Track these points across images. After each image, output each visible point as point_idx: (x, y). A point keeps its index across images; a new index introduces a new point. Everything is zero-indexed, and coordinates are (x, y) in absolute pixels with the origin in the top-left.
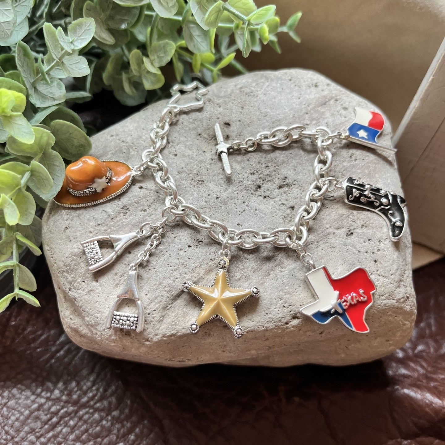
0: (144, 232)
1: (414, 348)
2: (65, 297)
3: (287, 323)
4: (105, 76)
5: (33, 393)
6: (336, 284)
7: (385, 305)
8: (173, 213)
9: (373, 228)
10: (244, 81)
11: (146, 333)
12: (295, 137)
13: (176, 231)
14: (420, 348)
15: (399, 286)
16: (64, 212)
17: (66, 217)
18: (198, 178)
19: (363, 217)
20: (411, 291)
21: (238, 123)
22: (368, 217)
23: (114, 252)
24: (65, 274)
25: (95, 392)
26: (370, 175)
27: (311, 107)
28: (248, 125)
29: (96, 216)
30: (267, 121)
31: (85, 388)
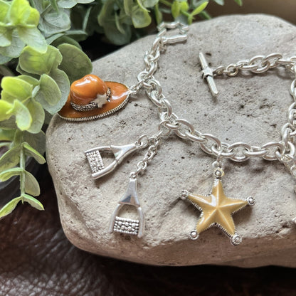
0: (142, 144)
2: (66, 202)
3: (277, 232)
4: (99, 17)
5: (31, 283)
8: (169, 127)
10: (219, 22)
11: (145, 239)
12: (272, 65)
13: (169, 144)
16: (67, 125)
17: (68, 129)
18: (187, 98)
21: (218, 54)
23: (115, 162)
24: (68, 181)
25: (83, 284)
27: (280, 42)
28: (227, 55)
29: (97, 129)
30: (243, 52)
31: (74, 280)
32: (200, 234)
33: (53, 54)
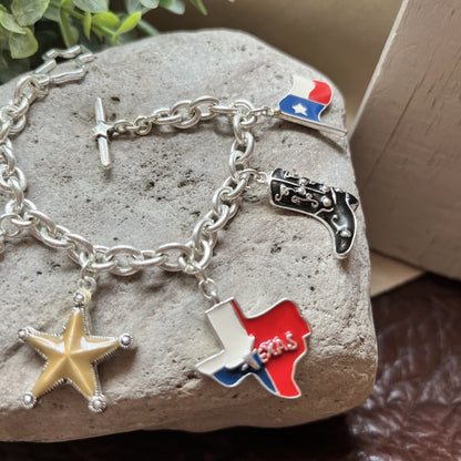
1: (386, 394)
3: (179, 386)
6: (250, 325)
7: (327, 353)
9: (310, 241)
12: (203, 115)
13: (21, 251)
14: (394, 394)
15: (348, 325)
18: (63, 174)
19: (296, 224)
20: (368, 328)
21: (131, 97)
22: (303, 225)
26: (309, 166)
27: (232, 74)
28: (144, 100)
30: (171, 95)
32: (38, 399)
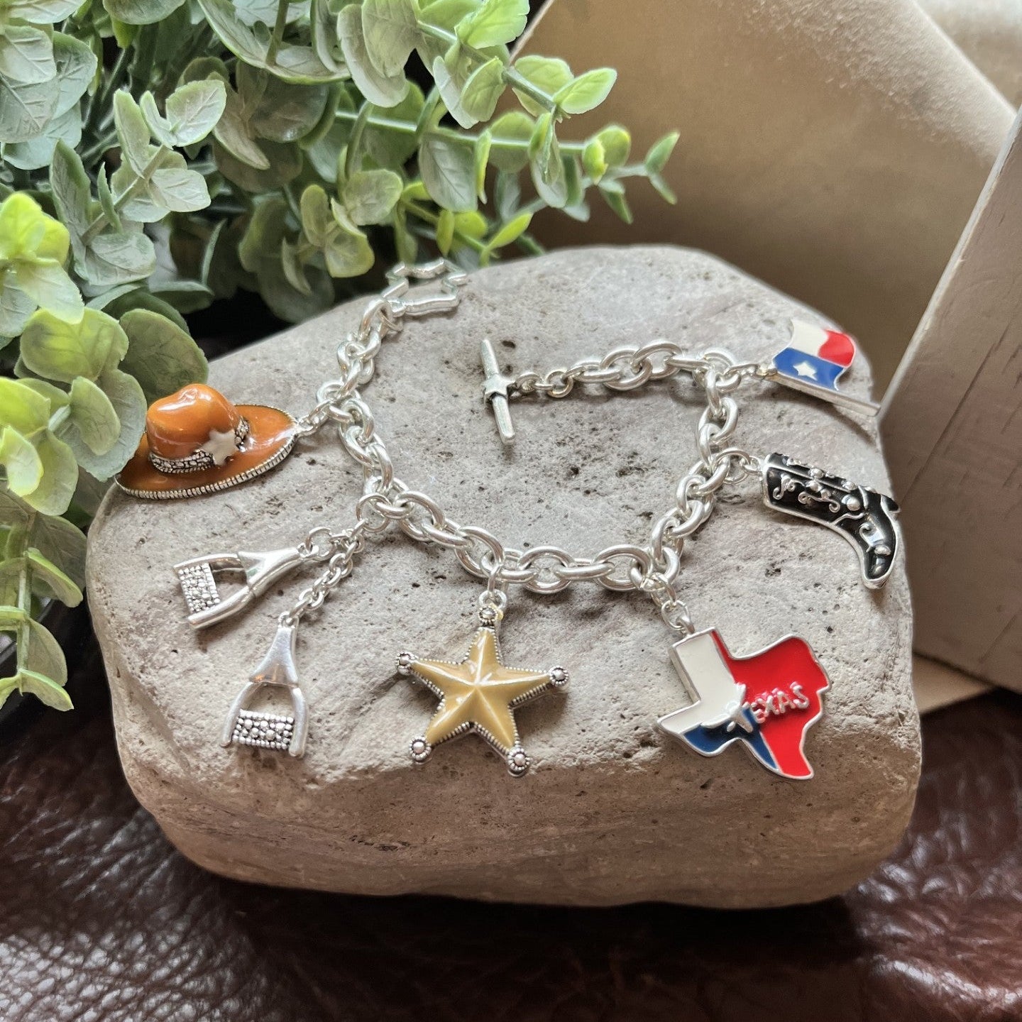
0: (315, 550)
1: (920, 883)
2: (130, 694)
3: (627, 755)
4: (243, 246)
5: (45, 955)
6: (739, 669)
7: (850, 725)
8: (383, 511)
9: (825, 561)
10: (548, 263)
11: (309, 763)
12: (656, 370)
13: (386, 552)
14: (933, 884)
15: (882, 689)
16: (138, 508)
17: (141, 518)
18: (441, 448)
19: (802, 537)
20: (910, 704)
21: (533, 342)
22: (814, 538)
23: (245, 590)
24: (134, 637)
25: (186, 957)
26: (820, 454)
27: (693, 315)
28: (556, 347)
29: (210, 517)
30: (597, 341)
31: (163, 947)
32: (432, 747)
33: (105, 332)
